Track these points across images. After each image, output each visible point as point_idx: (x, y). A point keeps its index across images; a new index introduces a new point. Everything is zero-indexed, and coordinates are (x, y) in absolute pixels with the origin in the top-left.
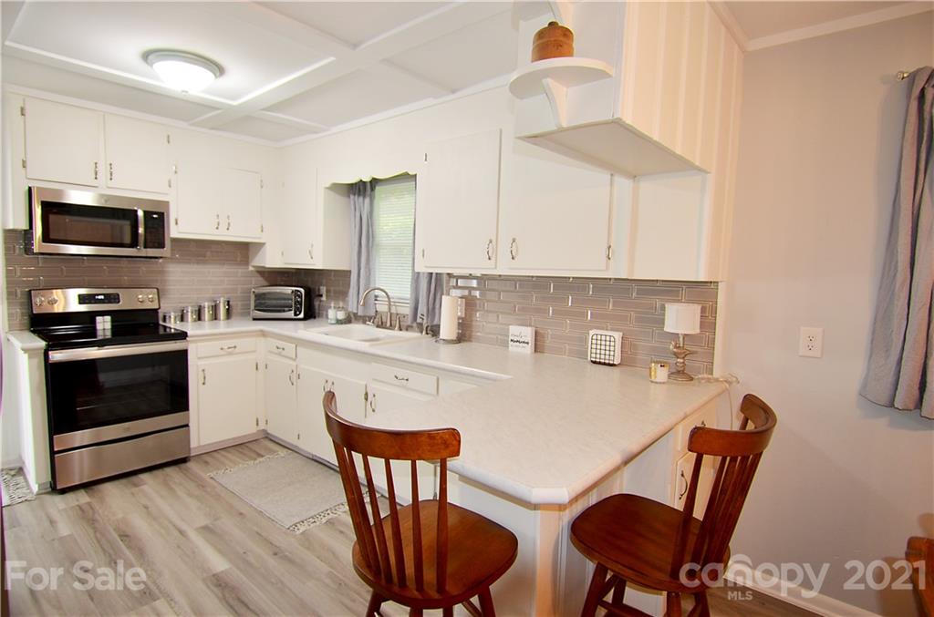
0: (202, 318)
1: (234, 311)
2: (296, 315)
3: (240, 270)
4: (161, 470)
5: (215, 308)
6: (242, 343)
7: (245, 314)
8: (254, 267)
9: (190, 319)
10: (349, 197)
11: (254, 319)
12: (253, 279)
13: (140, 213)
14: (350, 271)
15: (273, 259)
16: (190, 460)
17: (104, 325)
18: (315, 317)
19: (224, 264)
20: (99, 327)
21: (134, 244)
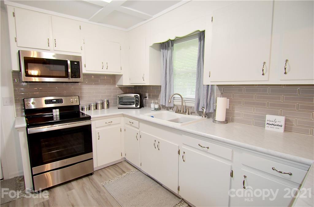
0: (98, 108)
1: (110, 105)
2: (136, 106)
3: (112, 87)
4: (81, 179)
5: (103, 104)
6: (114, 120)
7: (115, 105)
8: (117, 85)
9: (92, 109)
10: (160, 51)
11: (119, 108)
12: (118, 90)
13: (69, 62)
14: (161, 86)
15: (126, 82)
16: (94, 174)
17: (56, 113)
18: (143, 107)
19: (106, 85)
20: (54, 114)
21: (67, 76)
